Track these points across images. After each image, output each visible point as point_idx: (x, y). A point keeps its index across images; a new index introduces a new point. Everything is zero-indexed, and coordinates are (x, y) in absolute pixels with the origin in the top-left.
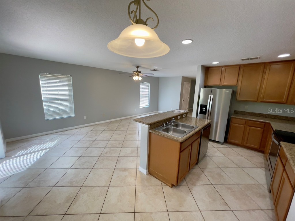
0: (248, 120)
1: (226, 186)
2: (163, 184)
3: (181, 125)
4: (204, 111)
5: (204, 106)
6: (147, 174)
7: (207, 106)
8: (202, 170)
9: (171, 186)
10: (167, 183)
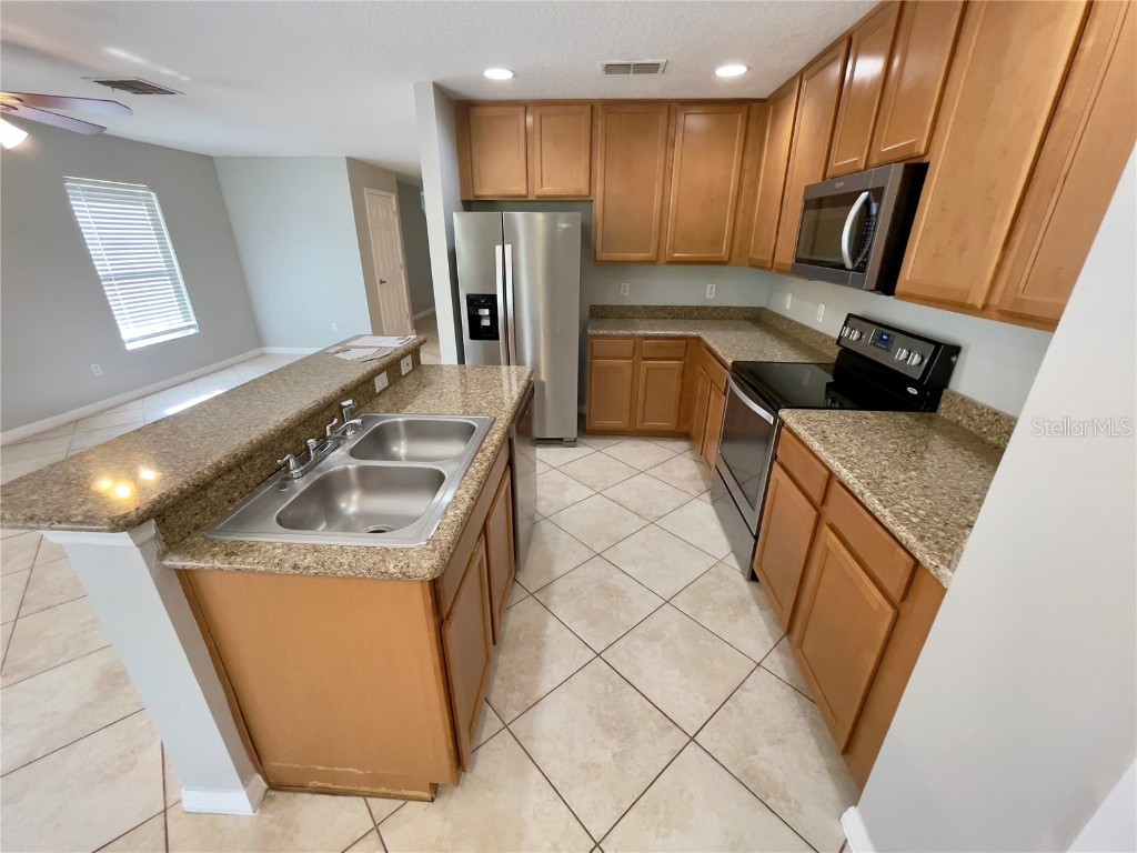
0: (640, 337)
1: (642, 631)
2: (381, 806)
3: (402, 429)
4: (486, 322)
5: (483, 300)
6: (261, 803)
7: (493, 298)
8: (541, 596)
9: (426, 795)
10: (404, 792)
